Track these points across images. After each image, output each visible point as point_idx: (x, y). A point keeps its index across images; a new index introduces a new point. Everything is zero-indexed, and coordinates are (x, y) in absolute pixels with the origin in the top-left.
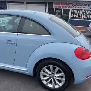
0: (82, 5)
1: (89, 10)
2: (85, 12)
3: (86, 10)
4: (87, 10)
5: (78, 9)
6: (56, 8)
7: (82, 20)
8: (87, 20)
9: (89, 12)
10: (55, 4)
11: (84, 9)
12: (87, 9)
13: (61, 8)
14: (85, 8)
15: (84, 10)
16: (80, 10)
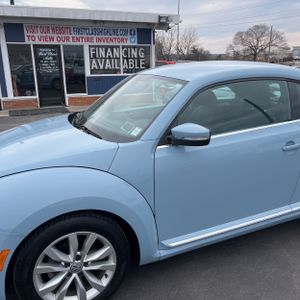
0: (115, 32)
1: (134, 47)
2: (126, 53)
3: (127, 47)
4: (130, 47)
5: (105, 44)
6: (37, 42)
7: (122, 74)
9: (134, 53)
10: (33, 28)
11: (121, 44)
12: (129, 44)
13: (55, 42)
14: (122, 40)
15: (123, 47)
16: (112, 48)
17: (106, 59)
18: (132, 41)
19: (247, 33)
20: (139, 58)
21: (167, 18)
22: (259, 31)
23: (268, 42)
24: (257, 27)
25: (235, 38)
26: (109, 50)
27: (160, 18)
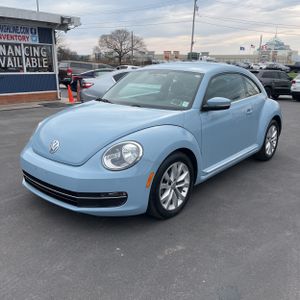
0: (15, 30)
1: (36, 46)
2: (28, 50)
3: (29, 45)
4: (33, 46)
5: (6, 41)
7: (25, 73)
8: (37, 73)
9: (36, 52)
11: (22, 42)
12: (30, 42)
14: (24, 38)
15: (25, 45)
16: (13, 45)
17: (7, 57)
18: (33, 39)
19: (111, 37)
20: (41, 56)
21: (69, 20)
22: (121, 35)
23: (130, 46)
24: (119, 31)
25: (101, 41)
26: (10, 47)
27: (63, 19)
